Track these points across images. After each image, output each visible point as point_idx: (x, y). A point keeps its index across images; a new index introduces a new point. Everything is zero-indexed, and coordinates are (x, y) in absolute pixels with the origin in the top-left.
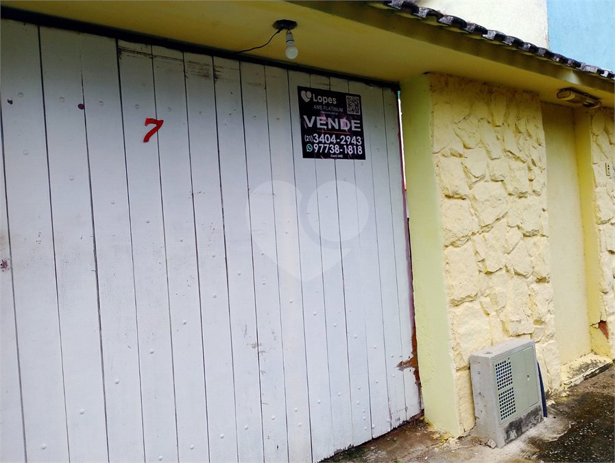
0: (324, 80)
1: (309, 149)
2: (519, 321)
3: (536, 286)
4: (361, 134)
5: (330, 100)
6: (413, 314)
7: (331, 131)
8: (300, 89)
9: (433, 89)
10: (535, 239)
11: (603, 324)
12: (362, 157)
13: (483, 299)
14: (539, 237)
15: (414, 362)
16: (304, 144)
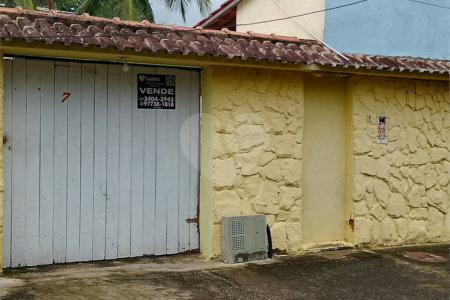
0: (154, 69)
1: (141, 104)
2: (266, 206)
3: (284, 188)
4: (174, 96)
5: (156, 79)
6: (199, 194)
7: (155, 95)
8: (139, 75)
9: (214, 75)
10: (287, 160)
11: (351, 222)
12: (174, 108)
13: (239, 190)
14: (291, 159)
15: (197, 220)
16: (139, 102)
